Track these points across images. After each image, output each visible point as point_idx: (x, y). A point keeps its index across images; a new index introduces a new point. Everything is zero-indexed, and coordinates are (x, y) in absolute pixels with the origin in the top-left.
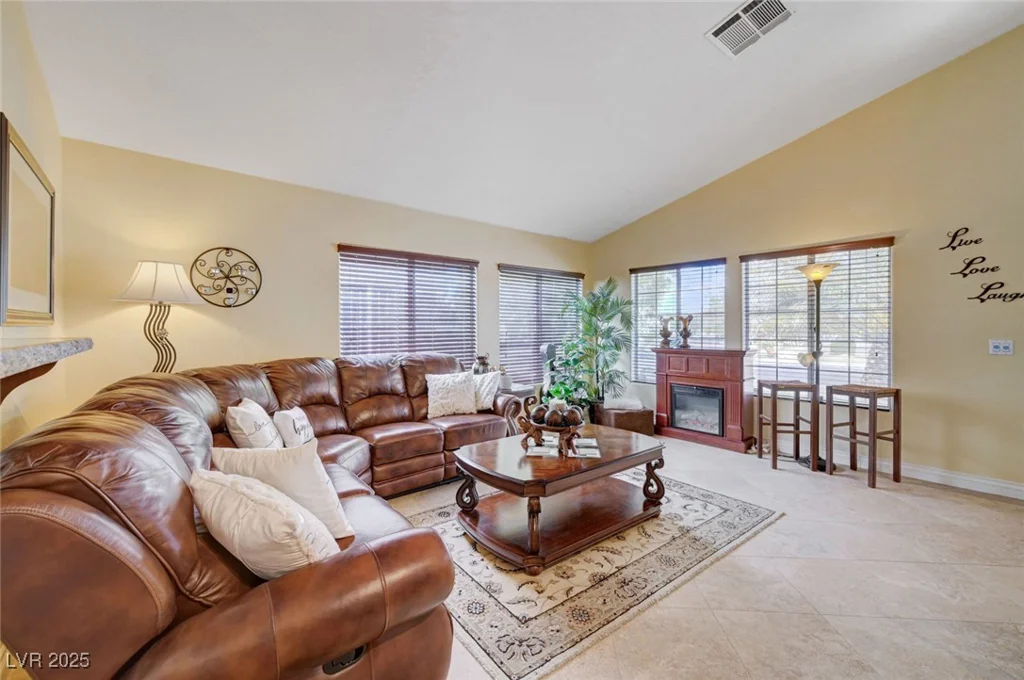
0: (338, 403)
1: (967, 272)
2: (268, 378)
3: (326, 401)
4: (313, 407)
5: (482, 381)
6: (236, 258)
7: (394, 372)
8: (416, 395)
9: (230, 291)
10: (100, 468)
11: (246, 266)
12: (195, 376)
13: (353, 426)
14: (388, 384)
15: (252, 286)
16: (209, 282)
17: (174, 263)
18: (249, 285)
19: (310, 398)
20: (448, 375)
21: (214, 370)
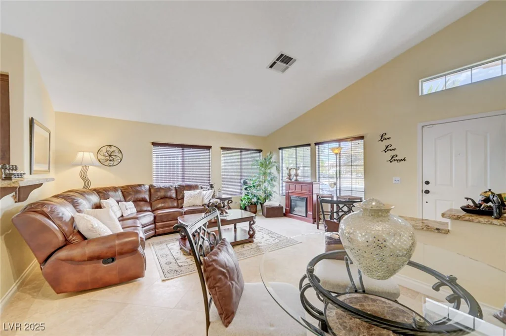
0: (148, 201)
1: (386, 150)
2: (122, 191)
3: (144, 200)
4: (138, 202)
5: (206, 194)
6: (113, 149)
7: (172, 190)
8: (180, 199)
9: (110, 160)
10: (48, 209)
11: (117, 151)
12: (94, 190)
13: (153, 209)
14: (169, 194)
15: (119, 158)
16: (103, 158)
17: (90, 152)
18: (118, 158)
19: (137, 199)
20: (192, 191)
21: (101, 188)
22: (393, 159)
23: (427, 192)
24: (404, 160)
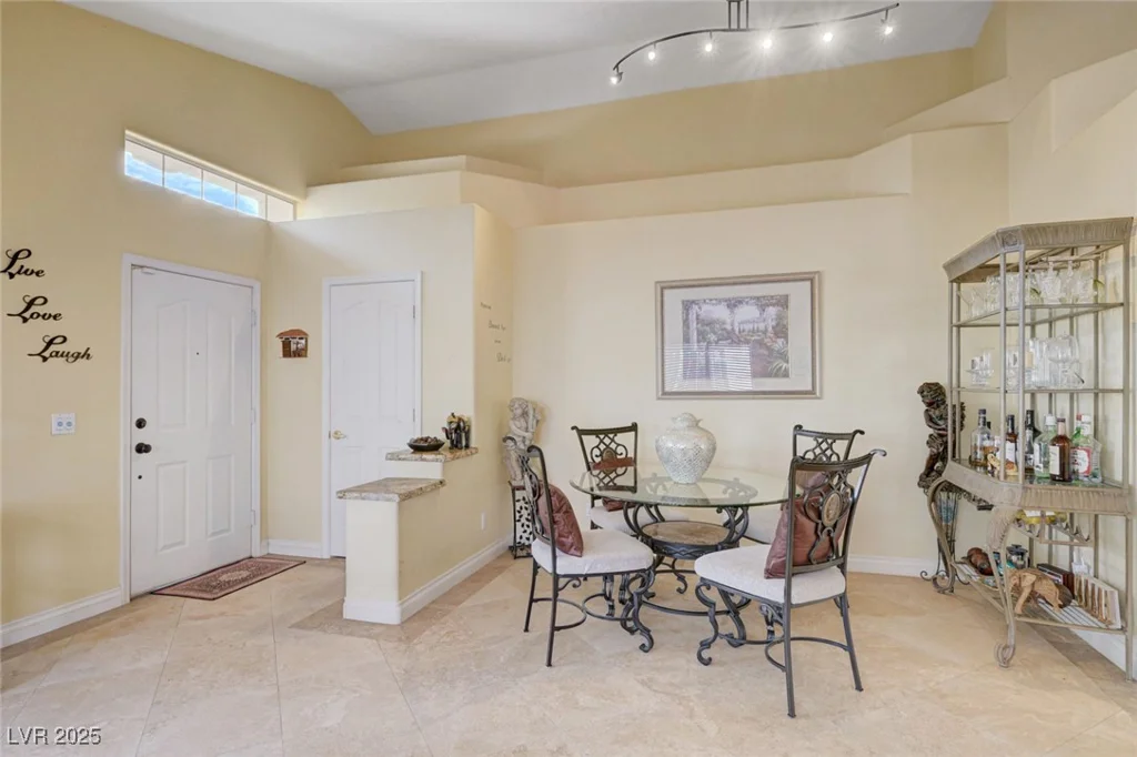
1: (27, 315)
22: (49, 349)
23: (142, 449)
24: (87, 355)
